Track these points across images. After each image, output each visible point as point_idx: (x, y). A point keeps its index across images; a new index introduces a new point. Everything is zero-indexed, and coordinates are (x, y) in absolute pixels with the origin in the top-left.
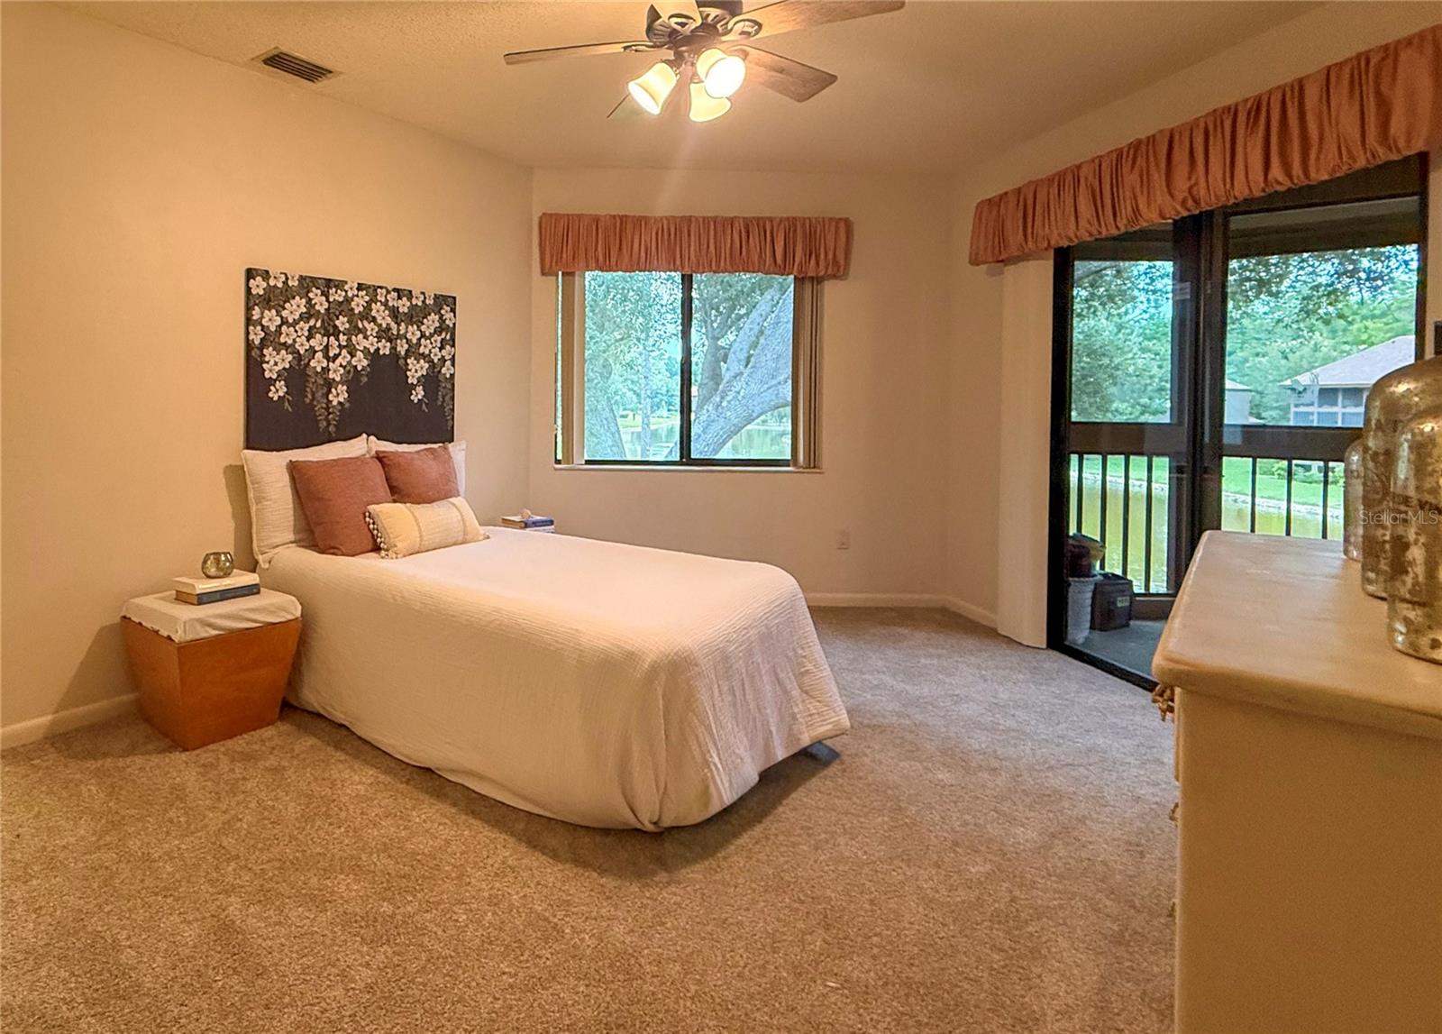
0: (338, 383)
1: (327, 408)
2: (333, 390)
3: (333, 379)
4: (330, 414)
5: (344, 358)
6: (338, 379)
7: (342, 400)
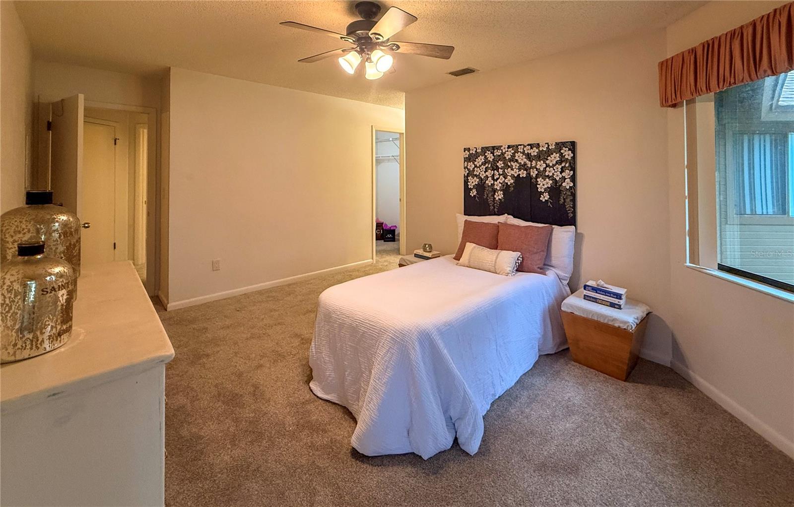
0: (499, 190)
1: (494, 201)
2: (496, 193)
3: (496, 189)
4: (495, 203)
5: (502, 180)
6: (498, 189)
7: (500, 198)
